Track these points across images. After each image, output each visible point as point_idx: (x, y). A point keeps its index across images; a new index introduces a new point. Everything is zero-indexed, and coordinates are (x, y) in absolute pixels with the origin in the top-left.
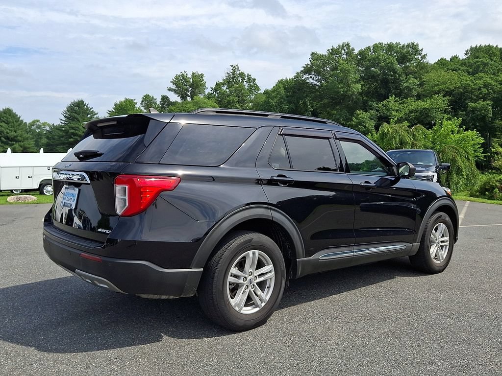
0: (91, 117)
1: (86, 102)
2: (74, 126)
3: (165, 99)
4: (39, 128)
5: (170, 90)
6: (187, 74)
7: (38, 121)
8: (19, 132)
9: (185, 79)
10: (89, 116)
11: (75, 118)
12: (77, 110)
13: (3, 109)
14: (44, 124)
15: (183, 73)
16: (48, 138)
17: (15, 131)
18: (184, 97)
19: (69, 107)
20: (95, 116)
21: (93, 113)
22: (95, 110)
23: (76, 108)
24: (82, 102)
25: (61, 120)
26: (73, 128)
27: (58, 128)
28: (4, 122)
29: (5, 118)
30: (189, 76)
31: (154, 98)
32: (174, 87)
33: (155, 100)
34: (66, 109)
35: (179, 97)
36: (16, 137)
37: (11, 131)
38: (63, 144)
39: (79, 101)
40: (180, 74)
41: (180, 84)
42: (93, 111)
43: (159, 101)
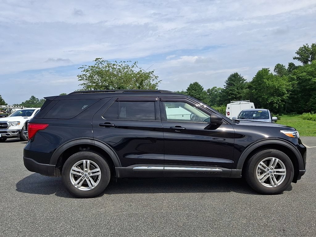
0: (242, 83)
1: (239, 74)
2: (231, 89)
3: (291, 65)
4: (216, 92)
5: (295, 58)
6: (308, 46)
7: (216, 87)
8: (201, 95)
9: (307, 50)
10: (241, 82)
11: (232, 84)
12: (234, 79)
13: (194, 83)
14: (219, 89)
15: (305, 45)
16: (220, 97)
17: (199, 95)
18: (305, 62)
19: (229, 78)
20: (245, 82)
21: (244, 80)
22: (245, 78)
23: (233, 78)
24: (237, 74)
25: (225, 86)
26: (231, 90)
27: (223, 91)
28: (194, 90)
29: (194, 88)
30: (310, 47)
31: (283, 65)
32: (298, 56)
33: (284, 66)
34: (227, 79)
35: (302, 63)
36: (200, 97)
37: (197, 94)
38: (226, 100)
39: (235, 73)
40: (303, 46)
41: (302, 53)
42: (243, 78)
43: (287, 67)
